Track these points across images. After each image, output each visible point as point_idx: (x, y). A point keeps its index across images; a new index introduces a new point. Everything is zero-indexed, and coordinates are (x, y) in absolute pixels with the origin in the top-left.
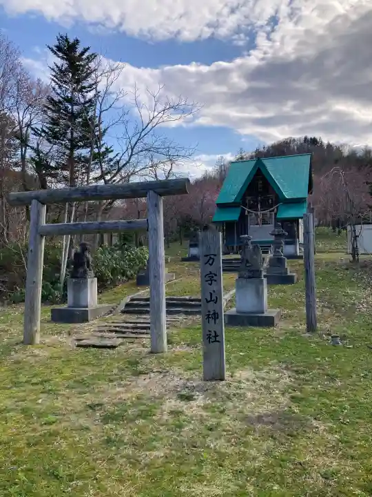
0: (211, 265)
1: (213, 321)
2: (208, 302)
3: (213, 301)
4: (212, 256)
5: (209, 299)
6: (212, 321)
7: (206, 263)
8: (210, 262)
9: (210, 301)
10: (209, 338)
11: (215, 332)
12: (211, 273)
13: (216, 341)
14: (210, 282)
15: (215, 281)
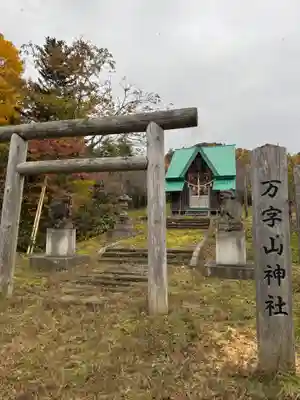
0: (272, 196)
1: (276, 280)
2: (267, 252)
3: (276, 250)
4: (274, 184)
5: (269, 248)
6: (274, 280)
7: (265, 194)
8: (271, 192)
9: (270, 251)
10: (270, 307)
11: (280, 298)
12: (272, 208)
13: (281, 312)
14: (270, 222)
15: (280, 220)
